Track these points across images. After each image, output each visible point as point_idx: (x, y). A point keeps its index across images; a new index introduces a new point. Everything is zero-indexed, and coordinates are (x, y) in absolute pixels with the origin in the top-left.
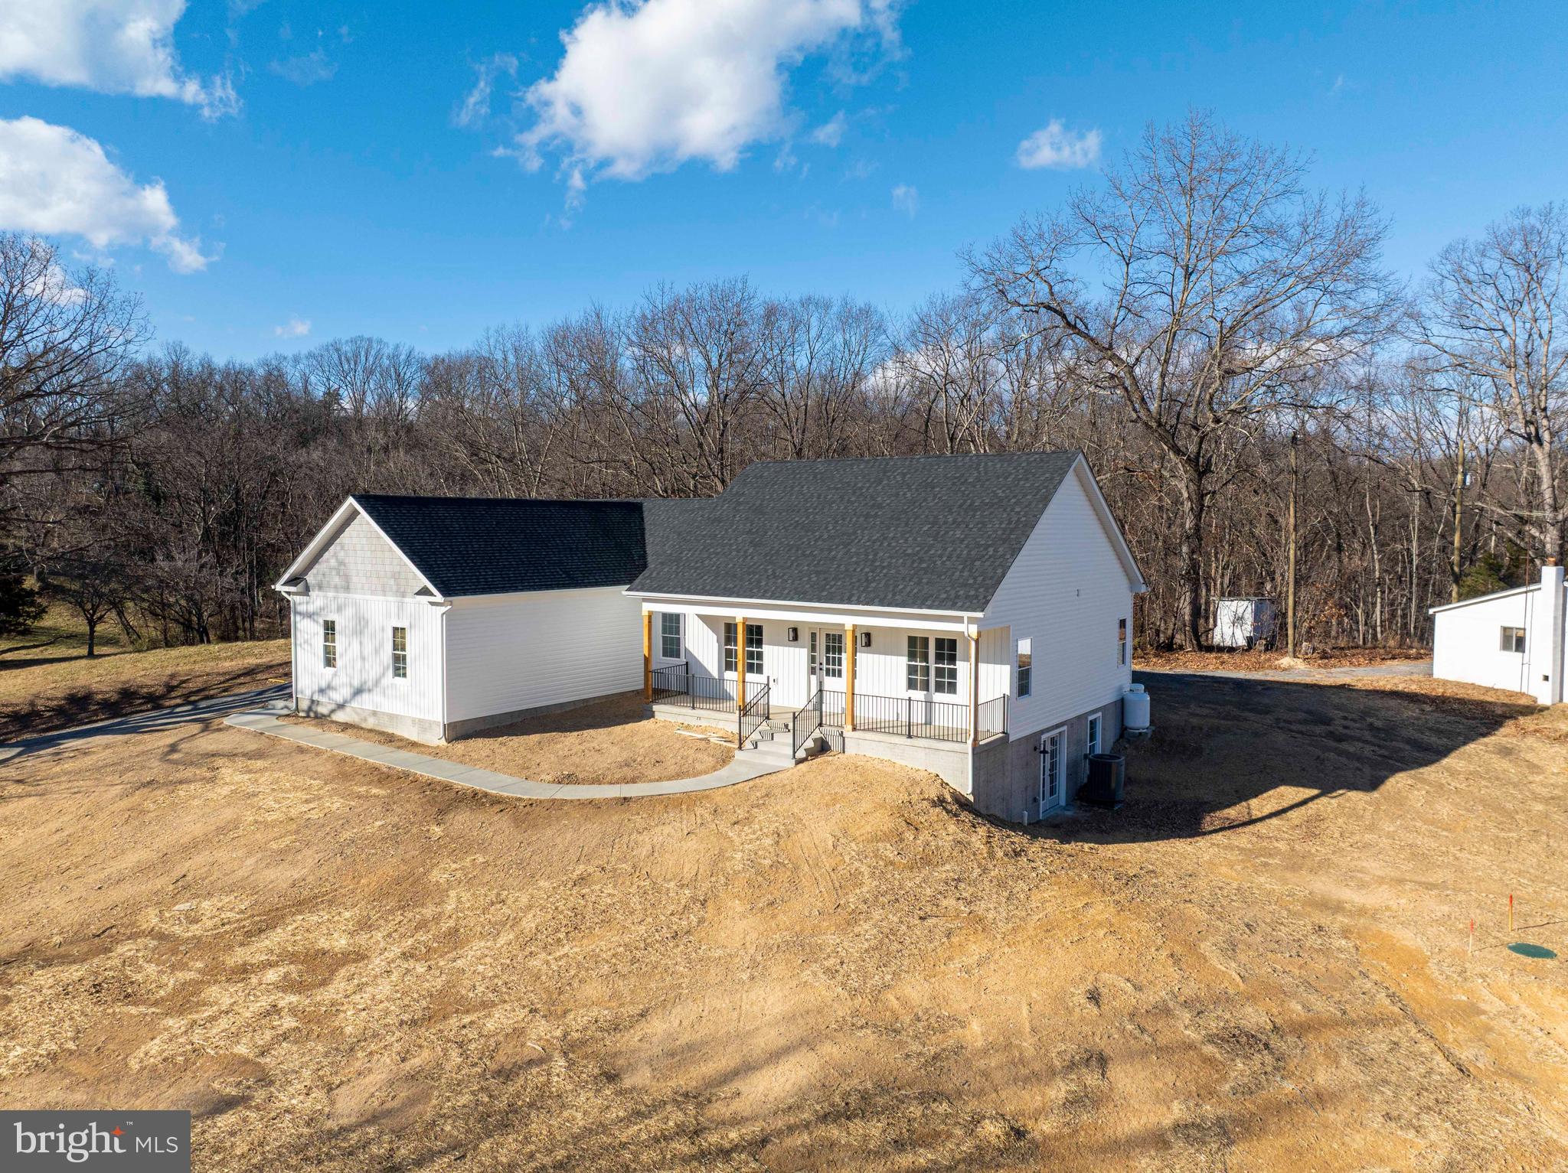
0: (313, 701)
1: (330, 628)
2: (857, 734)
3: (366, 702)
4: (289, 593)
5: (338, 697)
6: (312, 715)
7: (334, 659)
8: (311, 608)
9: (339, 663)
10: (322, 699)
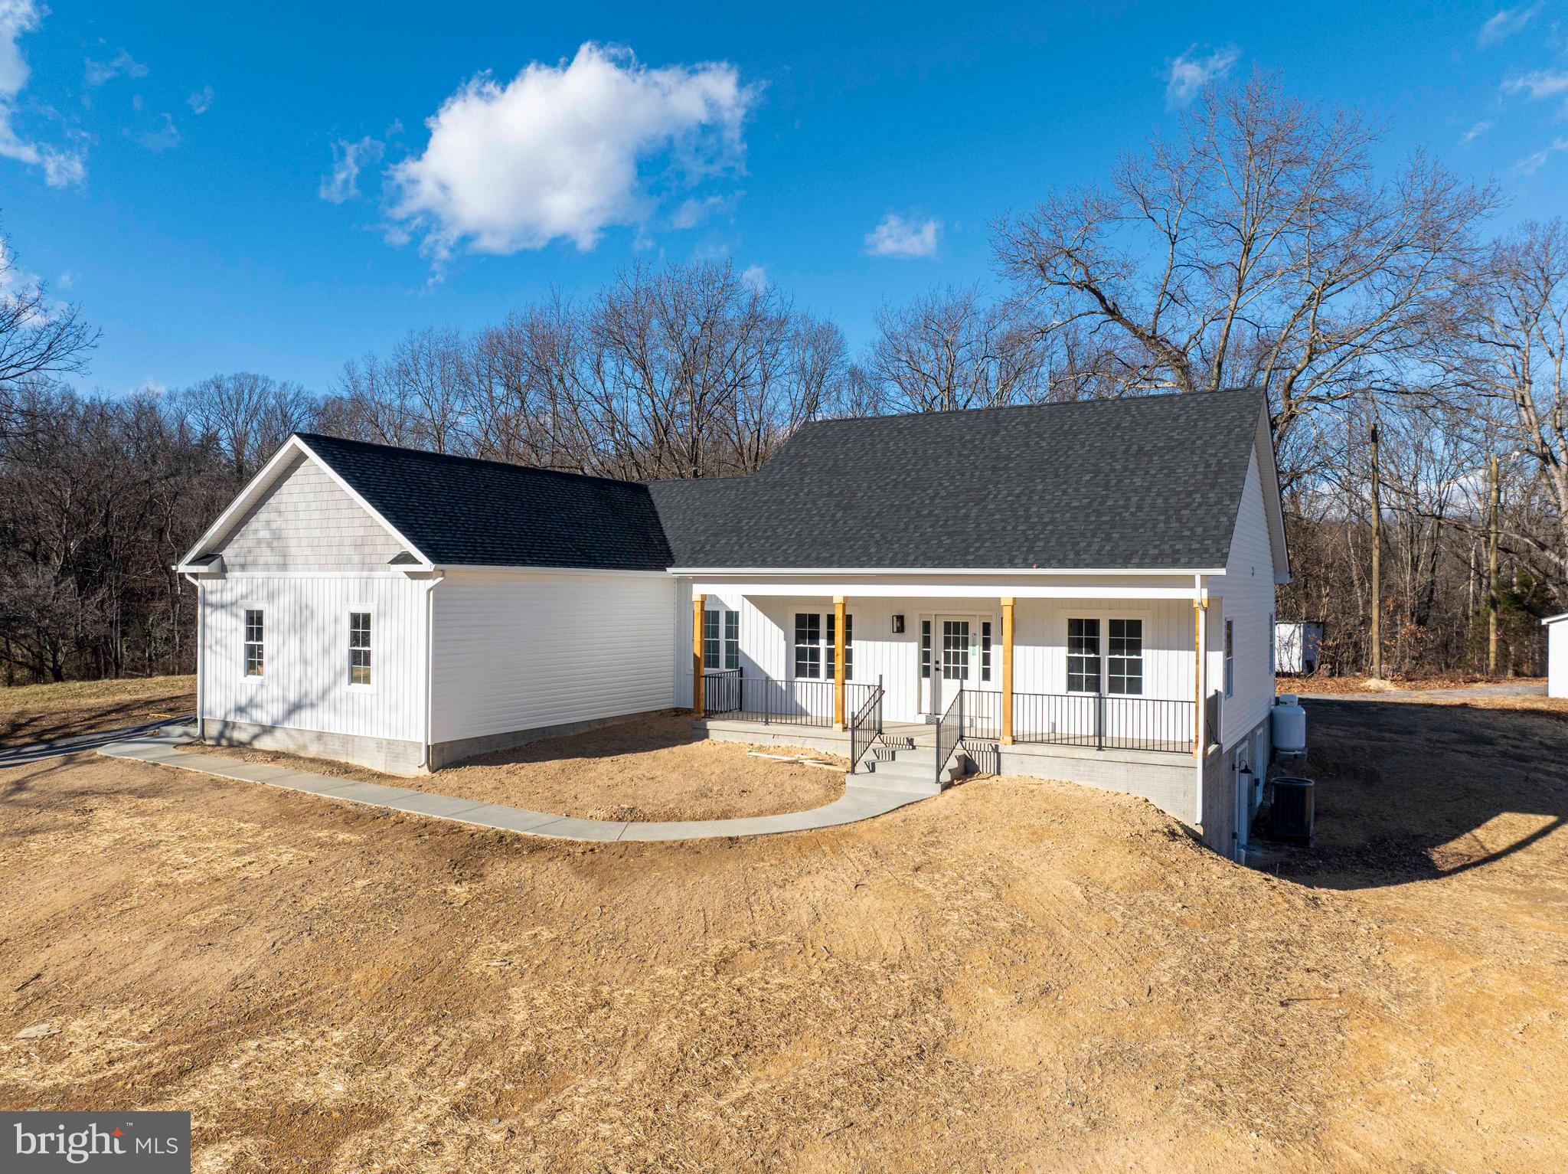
0: (226, 724)
1: (255, 623)
2: (1018, 748)
3: (307, 720)
4: (195, 576)
5: (264, 717)
6: (224, 742)
7: (261, 664)
8: (228, 597)
9: (267, 668)
10: (242, 720)
